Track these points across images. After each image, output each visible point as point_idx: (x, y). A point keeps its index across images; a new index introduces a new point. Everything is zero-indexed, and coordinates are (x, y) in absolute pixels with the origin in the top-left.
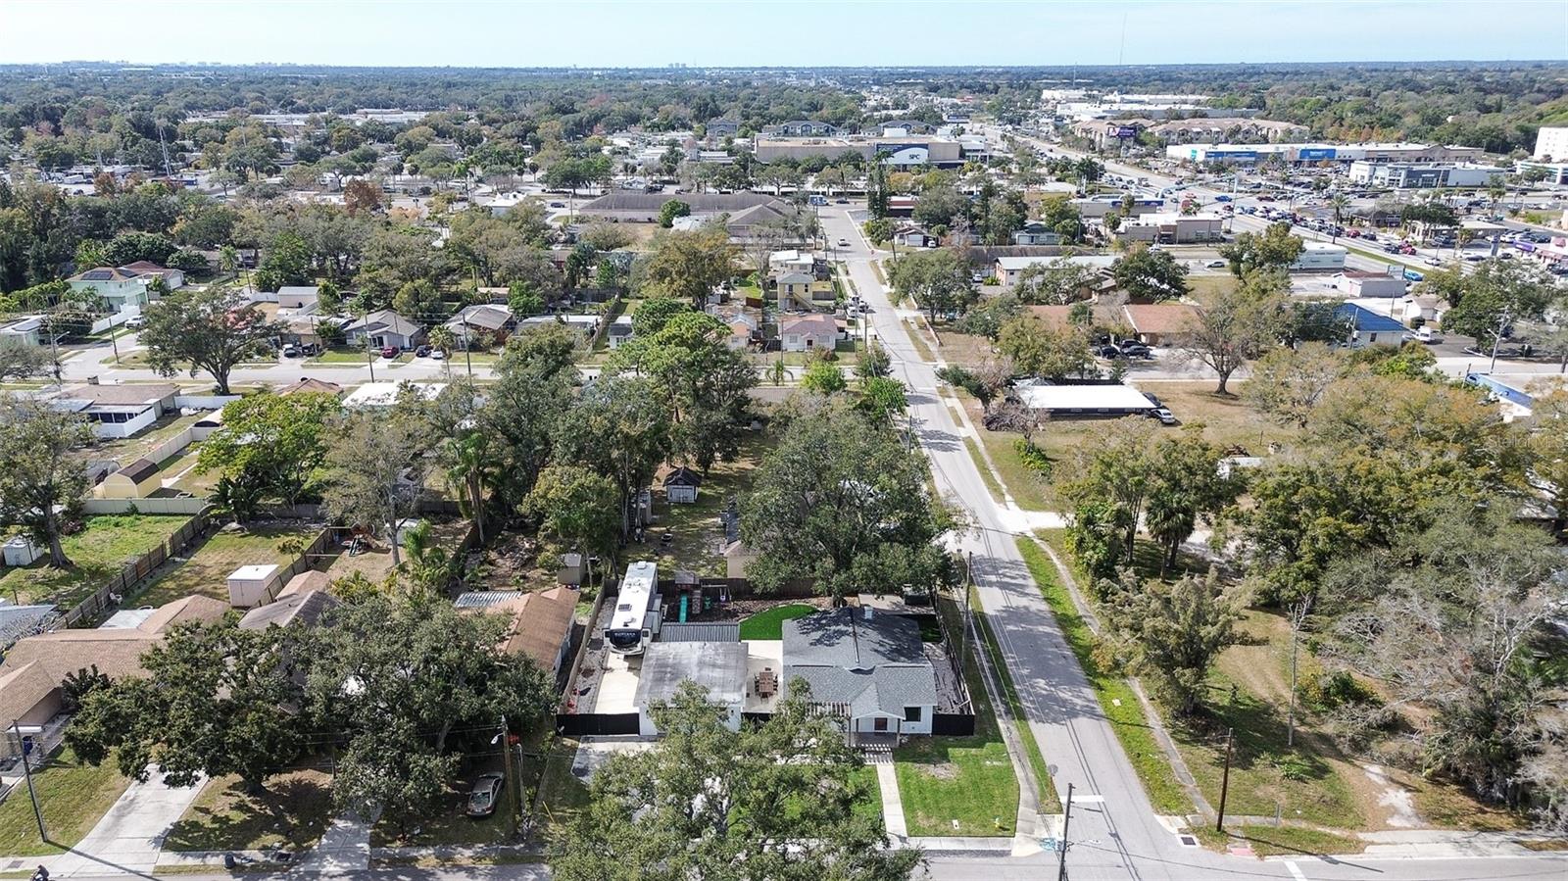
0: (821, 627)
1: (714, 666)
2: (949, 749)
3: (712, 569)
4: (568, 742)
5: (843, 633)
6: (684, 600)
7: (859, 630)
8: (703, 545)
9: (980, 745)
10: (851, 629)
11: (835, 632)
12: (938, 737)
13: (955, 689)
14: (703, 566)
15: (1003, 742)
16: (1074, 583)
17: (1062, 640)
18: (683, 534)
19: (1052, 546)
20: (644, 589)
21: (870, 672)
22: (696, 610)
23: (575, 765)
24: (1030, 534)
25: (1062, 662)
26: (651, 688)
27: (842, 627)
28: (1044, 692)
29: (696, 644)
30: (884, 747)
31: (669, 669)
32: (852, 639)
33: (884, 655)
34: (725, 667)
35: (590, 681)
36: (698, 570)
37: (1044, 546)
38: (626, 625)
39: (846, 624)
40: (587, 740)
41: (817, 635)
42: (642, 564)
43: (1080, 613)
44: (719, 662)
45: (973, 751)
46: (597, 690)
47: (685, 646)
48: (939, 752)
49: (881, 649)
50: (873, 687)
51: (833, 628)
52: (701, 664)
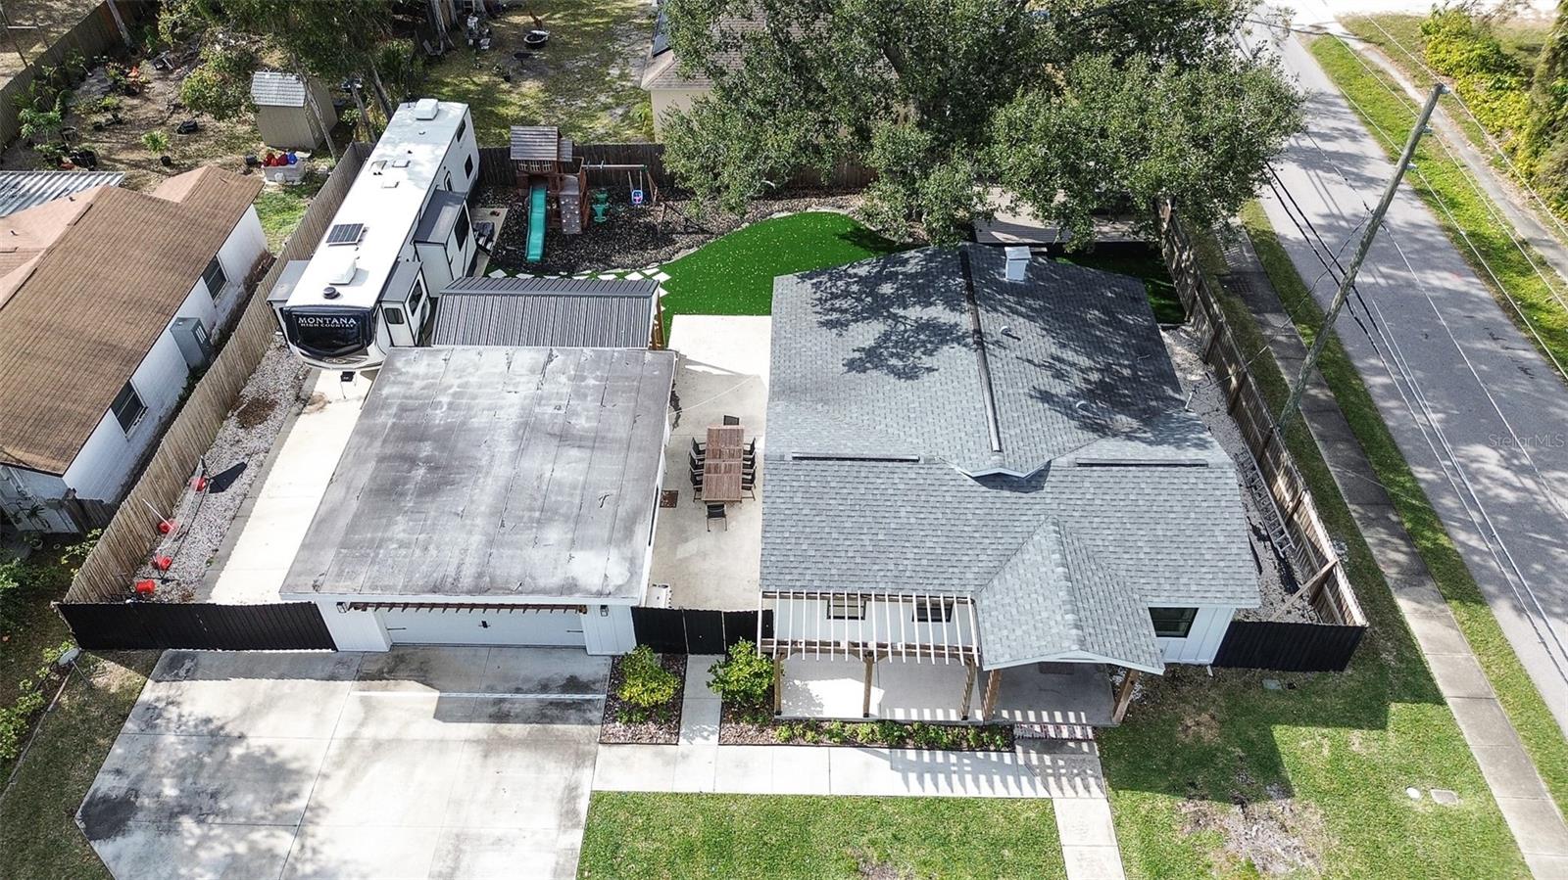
0: (878, 308)
1: (564, 437)
2: (1279, 732)
3: (625, 116)
4: (112, 675)
5: (943, 335)
6: (539, 199)
7: (995, 323)
8: (609, 59)
9: (1371, 716)
10: (966, 322)
11: (921, 326)
12: (1234, 677)
13: (1251, 485)
14: (606, 107)
15: (1439, 701)
16: (1474, 149)
17: (1497, 315)
18: (578, 32)
19: (1395, 56)
20: (414, 178)
21: (1035, 482)
22: (572, 224)
23: (106, 784)
24: (1336, 29)
25: (1523, 386)
26: (352, 528)
27: (939, 313)
28: (1509, 496)
29: (527, 357)
30: (1071, 723)
31: (426, 449)
32: (974, 357)
33: (1068, 411)
34: (594, 442)
35: (252, 440)
36: (592, 117)
37: (1376, 57)
38: (332, 294)
39: (952, 304)
40: (174, 671)
41: (866, 333)
42: (426, 105)
43: (1522, 233)
44: (582, 423)
45: (1357, 740)
46: (264, 469)
47: (494, 357)
48: (1248, 745)
49: (1060, 389)
50: (1045, 538)
51: (915, 313)
52: (528, 431)
